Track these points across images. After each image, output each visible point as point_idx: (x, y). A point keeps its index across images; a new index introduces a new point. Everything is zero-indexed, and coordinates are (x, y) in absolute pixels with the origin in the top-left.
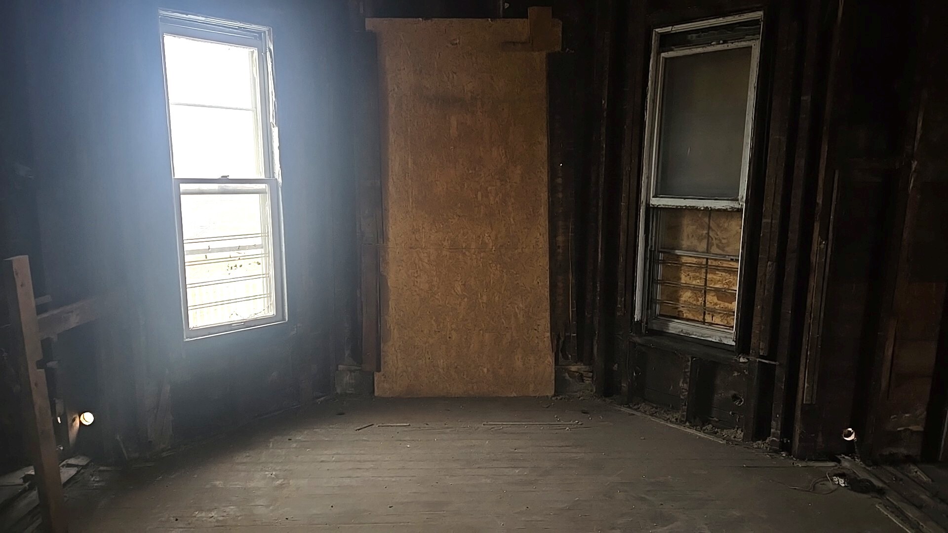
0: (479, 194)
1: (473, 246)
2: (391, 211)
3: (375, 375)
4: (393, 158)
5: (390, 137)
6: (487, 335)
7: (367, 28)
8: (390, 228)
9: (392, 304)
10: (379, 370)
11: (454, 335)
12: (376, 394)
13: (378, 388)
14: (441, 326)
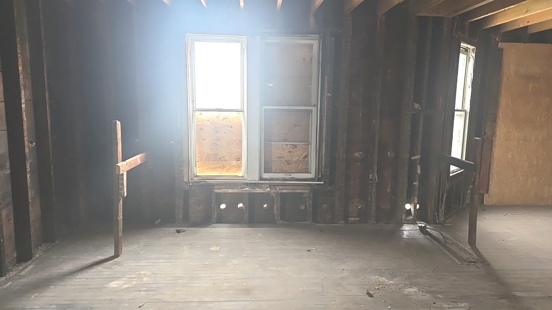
0: (538, 117)
1: (533, 139)
2: (499, 124)
3: (484, 195)
4: (502, 101)
5: (502, 92)
6: (535, 178)
7: (499, 47)
8: (498, 131)
9: (495, 164)
10: (487, 193)
11: (521, 178)
12: (484, 203)
13: (485, 201)
14: (516, 173)
